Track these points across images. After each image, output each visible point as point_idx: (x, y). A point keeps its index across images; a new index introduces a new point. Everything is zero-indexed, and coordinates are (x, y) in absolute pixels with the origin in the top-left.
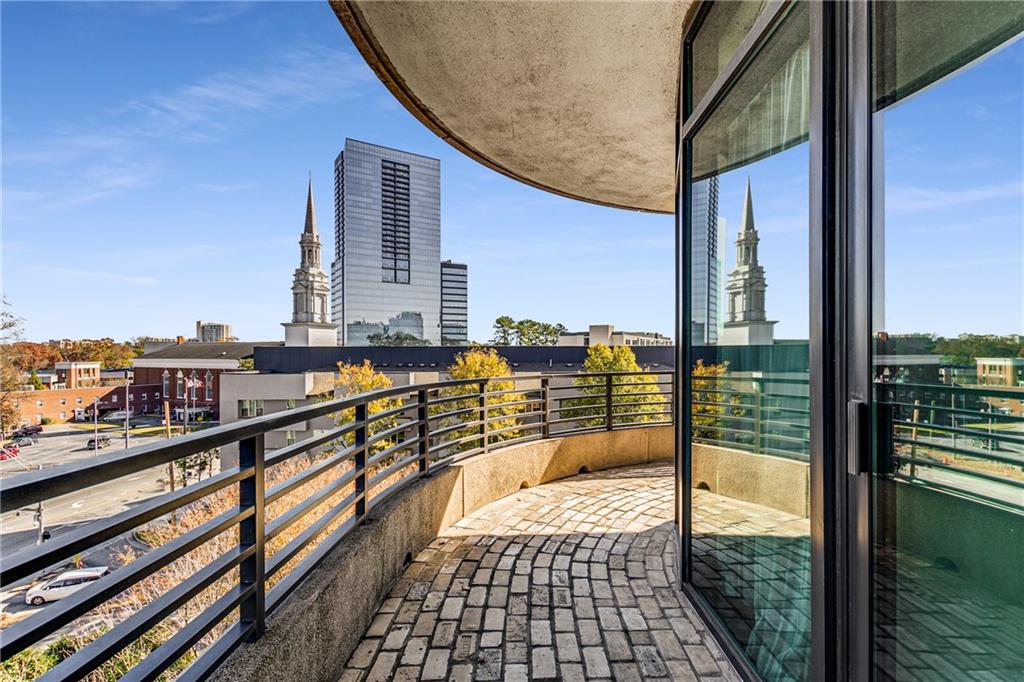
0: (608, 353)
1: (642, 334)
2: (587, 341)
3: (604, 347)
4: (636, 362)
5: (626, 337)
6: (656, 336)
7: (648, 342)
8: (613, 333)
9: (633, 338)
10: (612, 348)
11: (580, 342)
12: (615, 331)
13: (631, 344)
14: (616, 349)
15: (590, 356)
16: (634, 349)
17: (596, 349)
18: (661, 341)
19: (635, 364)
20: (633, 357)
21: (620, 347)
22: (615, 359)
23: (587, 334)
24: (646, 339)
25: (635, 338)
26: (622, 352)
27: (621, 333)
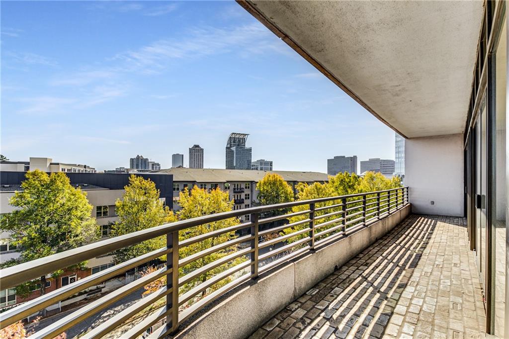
0: (45, 177)
1: (75, 165)
2: (27, 168)
3: (42, 173)
4: (70, 183)
5: (61, 167)
6: (85, 167)
7: (79, 170)
8: (51, 164)
9: (67, 168)
10: (49, 174)
11: (21, 169)
12: (53, 162)
13: (66, 171)
14: (53, 175)
15: (27, 179)
16: (68, 175)
17: (34, 174)
18: (89, 170)
19: (69, 185)
20: (67, 180)
21: (56, 173)
22: (52, 181)
23: (28, 163)
24: (77, 168)
25: (69, 168)
26: (58, 176)
27: (58, 164)
